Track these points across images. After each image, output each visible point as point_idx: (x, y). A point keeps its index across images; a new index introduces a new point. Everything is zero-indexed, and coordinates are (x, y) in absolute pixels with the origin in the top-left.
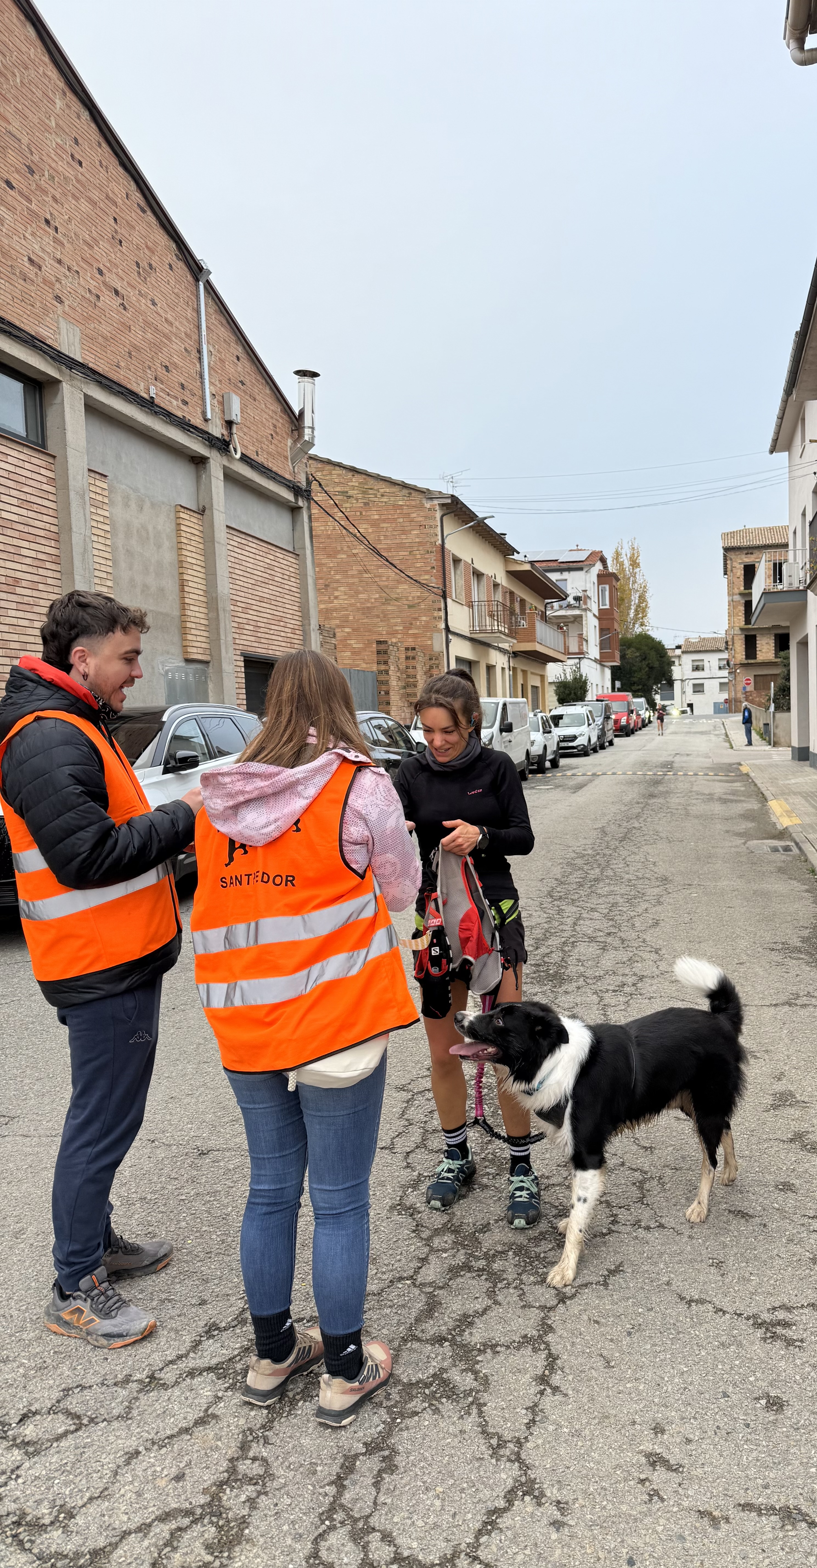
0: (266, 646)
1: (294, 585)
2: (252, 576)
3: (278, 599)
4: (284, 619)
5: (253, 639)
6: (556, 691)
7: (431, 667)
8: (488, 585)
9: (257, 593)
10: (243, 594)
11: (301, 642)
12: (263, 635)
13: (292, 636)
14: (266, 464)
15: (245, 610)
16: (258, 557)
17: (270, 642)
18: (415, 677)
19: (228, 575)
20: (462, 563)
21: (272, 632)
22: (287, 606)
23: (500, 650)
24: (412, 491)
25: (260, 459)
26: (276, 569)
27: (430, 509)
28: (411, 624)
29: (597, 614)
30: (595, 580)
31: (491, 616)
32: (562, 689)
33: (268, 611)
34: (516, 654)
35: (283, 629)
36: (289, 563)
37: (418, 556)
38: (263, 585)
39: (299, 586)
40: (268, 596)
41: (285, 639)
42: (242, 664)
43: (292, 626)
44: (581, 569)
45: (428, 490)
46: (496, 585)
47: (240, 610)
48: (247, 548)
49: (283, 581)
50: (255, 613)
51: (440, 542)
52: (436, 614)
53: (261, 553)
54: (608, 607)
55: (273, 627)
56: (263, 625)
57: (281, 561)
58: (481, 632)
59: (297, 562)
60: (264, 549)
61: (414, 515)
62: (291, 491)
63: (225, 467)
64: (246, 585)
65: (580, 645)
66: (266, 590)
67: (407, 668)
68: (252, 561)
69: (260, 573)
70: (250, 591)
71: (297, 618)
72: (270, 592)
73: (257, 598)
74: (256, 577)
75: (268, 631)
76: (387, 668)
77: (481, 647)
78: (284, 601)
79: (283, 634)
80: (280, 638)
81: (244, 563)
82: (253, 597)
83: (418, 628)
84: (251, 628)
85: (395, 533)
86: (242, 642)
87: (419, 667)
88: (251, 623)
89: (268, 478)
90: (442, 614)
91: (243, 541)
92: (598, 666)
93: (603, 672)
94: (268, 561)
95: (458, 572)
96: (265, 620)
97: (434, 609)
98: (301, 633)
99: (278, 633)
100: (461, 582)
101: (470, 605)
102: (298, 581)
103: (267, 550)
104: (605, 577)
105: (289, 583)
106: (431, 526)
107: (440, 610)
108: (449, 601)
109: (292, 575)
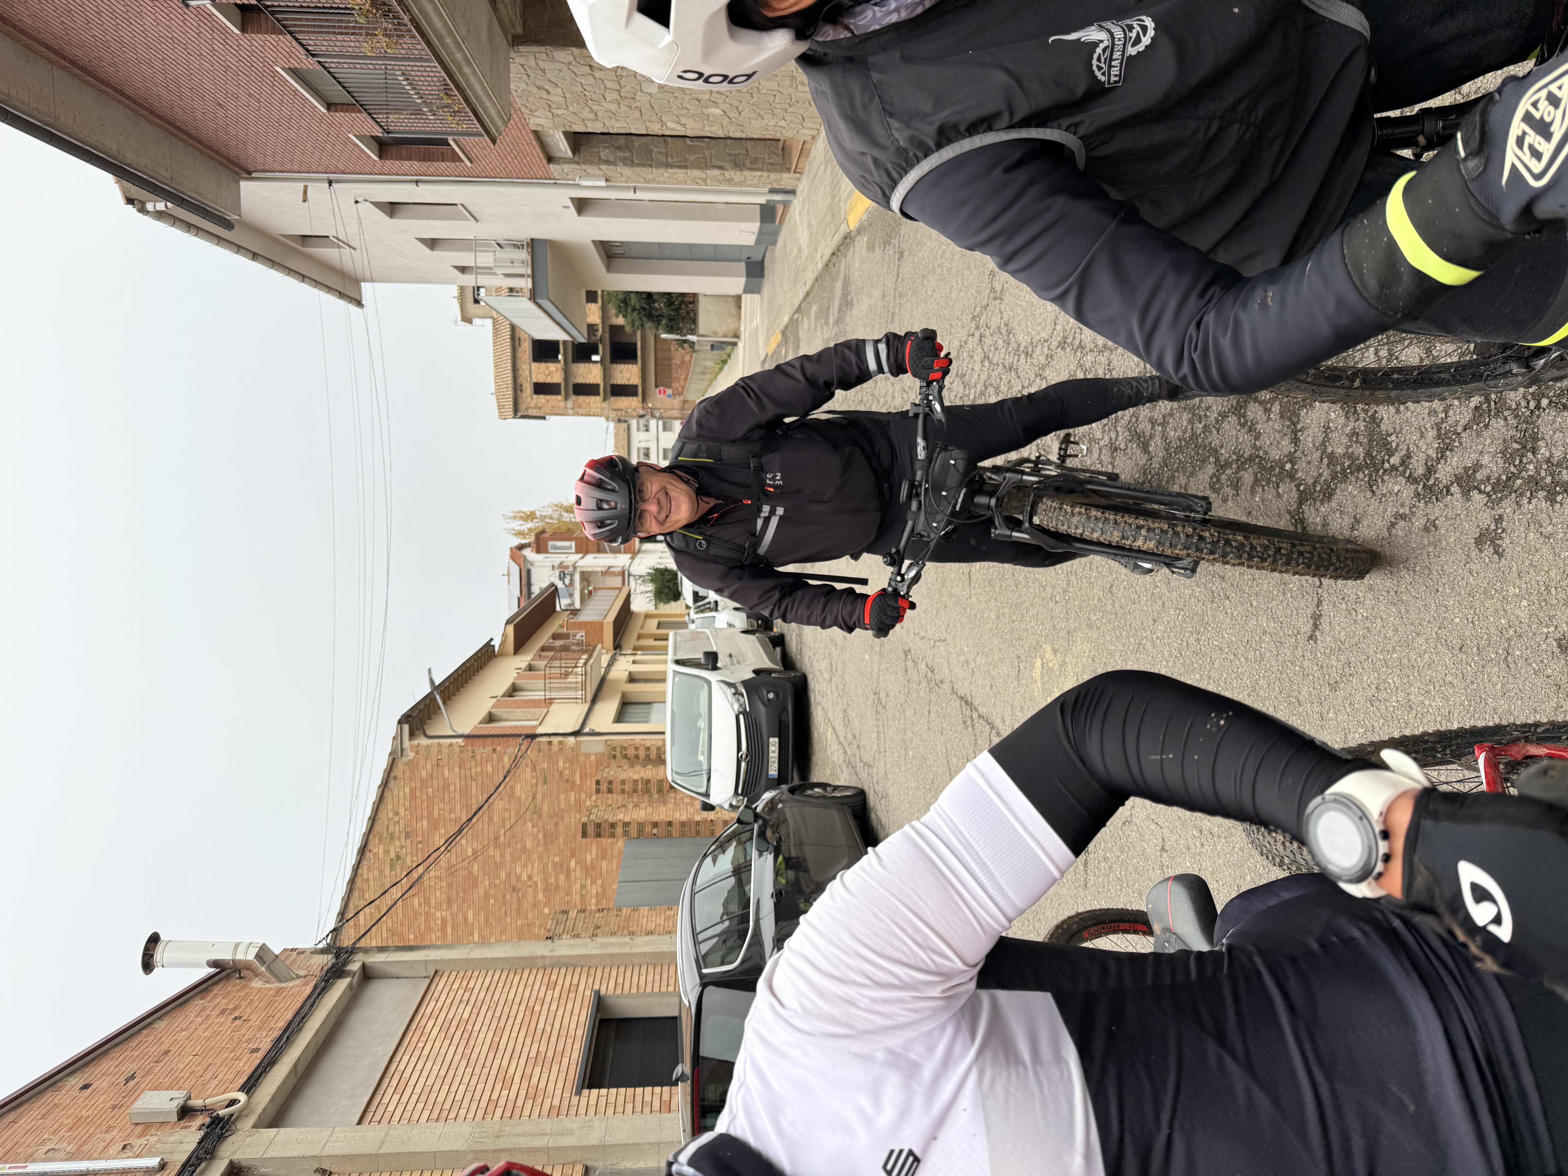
0: (570, 1041)
1: (480, 980)
2: (454, 1066)
3: (497, 1014)
4: (531, 1004)
5: (555, 1068)
6: (665, 603)
7: (625, 757)
8: (528, 678)
9: (483, 1056)
10: (480, 1086)
11: (570, 972)
12: (552, 1046)
13: (558, 988)
14: (276, 1034)
15: (506, 1082)
16: (426, 1052)
17: (563, 1033)
18: (635, 782)
19: (441, 1123)
20: (494, 711)
21: (548, 1028)
22: (511, 996)
23: (610, 665)
24: (392, 775)
25: (265, 1045)
26: (450, 1016)
27: (417, 753)
28: (568, 781)
29: (581, 555)
30: (541, 557)
31: (567, 675)
32: (663, 596)
33: (514, 1035)
34: (617, 646)
35: (546, 1006)
36: (446, 990)
37: (479, 769)
38: (471, 1043)
39: (483, 972)
40: (491, 1034)
41: (563, 1001)
42: (595, 1092)
43: (543, 989)
44: (529, 571)
45: (390, 754)
46: (530, 668)
47: (505, 1093)
48: (407, 1075)
49: (472, 1003)
50: (514, 1062)
51: (460, 740)
52: (555, 748)
53: (421, 1045)
54: (573, 544)
55: (541, 1026)
56: (536, 1045)
57: (440, 1004)
58: (584, 688)
59: (446, 974)
60: (415, 1039)
61: (424, 773)
62: (332, 984)
63: (256, 1126)
64: (466, 1080)
65: (614, 574)
66: (481, 1036)
67: (623, 791)
68: (429, 1064)
69: (452, 1049)
70: (477, 1071)
71: (532, 977)
72: (485, 1028)
73: (491, 1055)
74: (457, 1058)
75: (546, 1035)
76: (620, 824)
77: (605, 688)
78: (502, 1002)
79: (554, 1007)
80: (560, 1013)
81: (430, 1083)
82: (488, 1064)
83: (573, 773)
84: (538, 1070)
85: (447, 799)
86: (558, 1092)
87: (623, 776)
88: (528, 1071)
89: (300, 1030)
90: (556, 740)
91: (394, 1082)
92: (639, 556)
93: (646, 552)
94: (437, 1029)
95: (505, 716)
96: (528, 1041)
97: (550, 750)
98: (556, 971)
99: (551, 1015)
100: (519, 712)
101: (549, 702)
102: (476, 973)
103: (418, 1033)
104: (540, 546)
105: (476, 991)
106: (440, 752)
107: (550, 743)
108: (540, 731)
109: (464, 983)
